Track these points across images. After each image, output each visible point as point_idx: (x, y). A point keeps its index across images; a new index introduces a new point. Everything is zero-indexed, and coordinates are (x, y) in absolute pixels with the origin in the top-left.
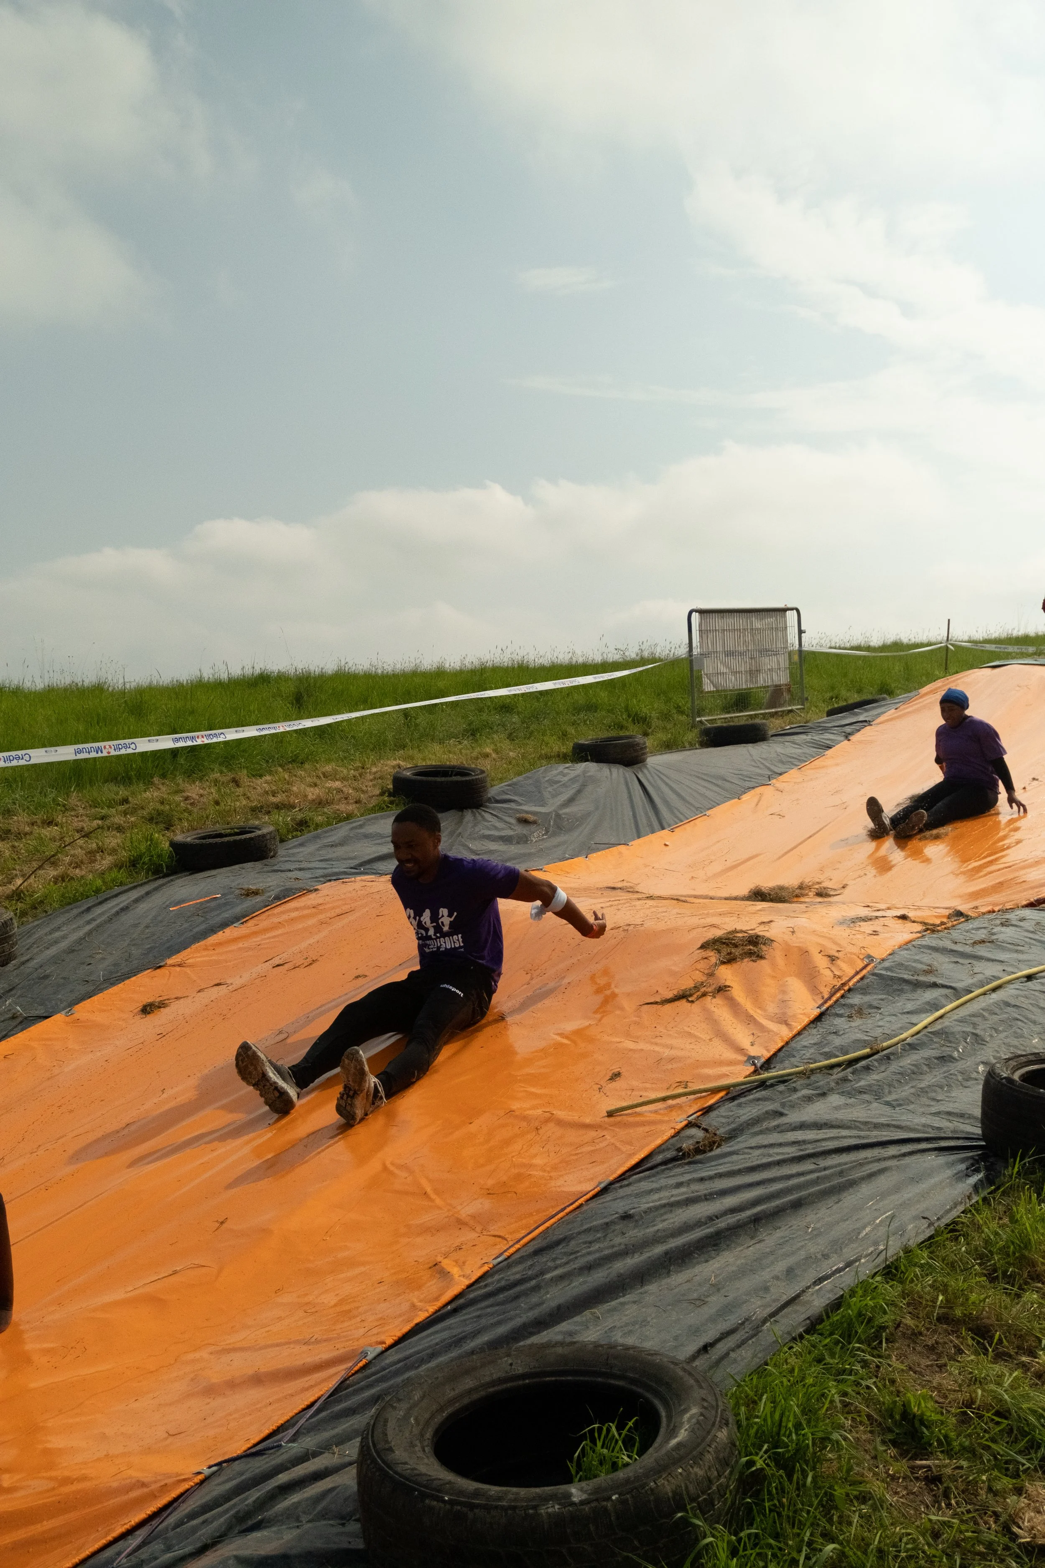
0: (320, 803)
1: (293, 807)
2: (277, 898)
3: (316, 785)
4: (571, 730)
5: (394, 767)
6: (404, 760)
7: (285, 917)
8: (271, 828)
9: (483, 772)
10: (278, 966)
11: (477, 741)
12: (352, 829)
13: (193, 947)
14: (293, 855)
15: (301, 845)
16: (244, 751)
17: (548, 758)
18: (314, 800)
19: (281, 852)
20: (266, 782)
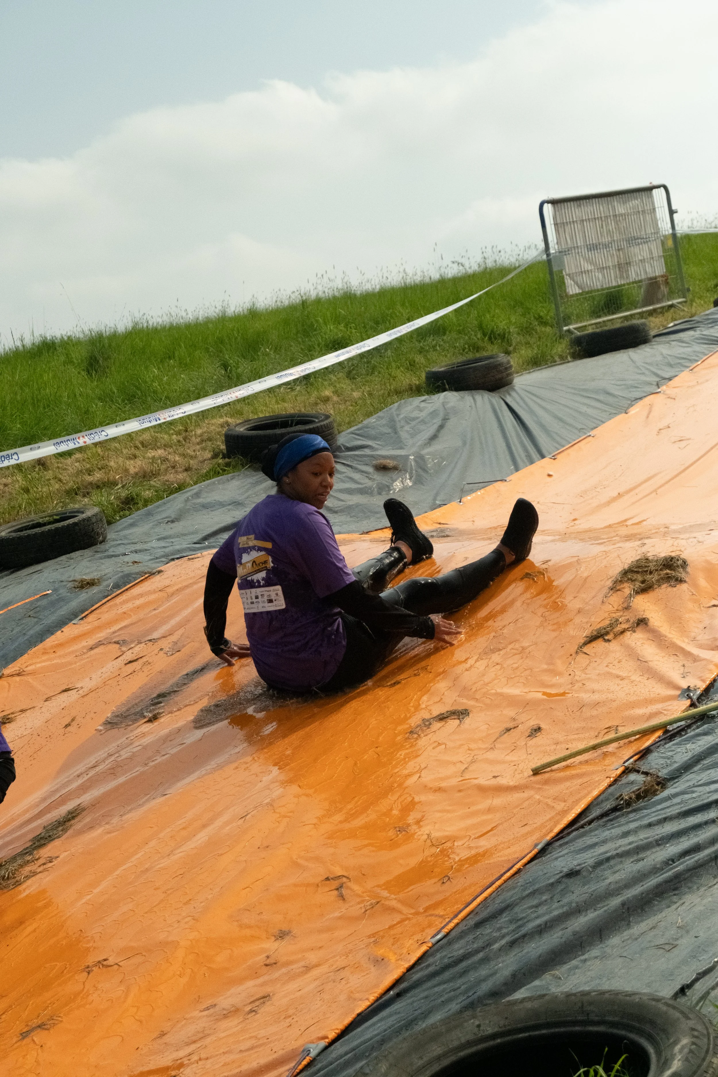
0: (145, 476)
1: (115, 484)
2: (117, 586)
3: (135, 457)
4: (419, 359)
5: (222, 426)
6: (232, 416)
7: (130, 605)
8: (96, 510)
9: (327, 417)
10: (130, 662)
11: (312, 384)
12: (187, 500)
13: (32, 652)
14: (125, 537)
15: (132, 525)
16: (45, 428)
17: (399, 393)
18: (137, 474)
19: (111, 535)
20: (78, 461)
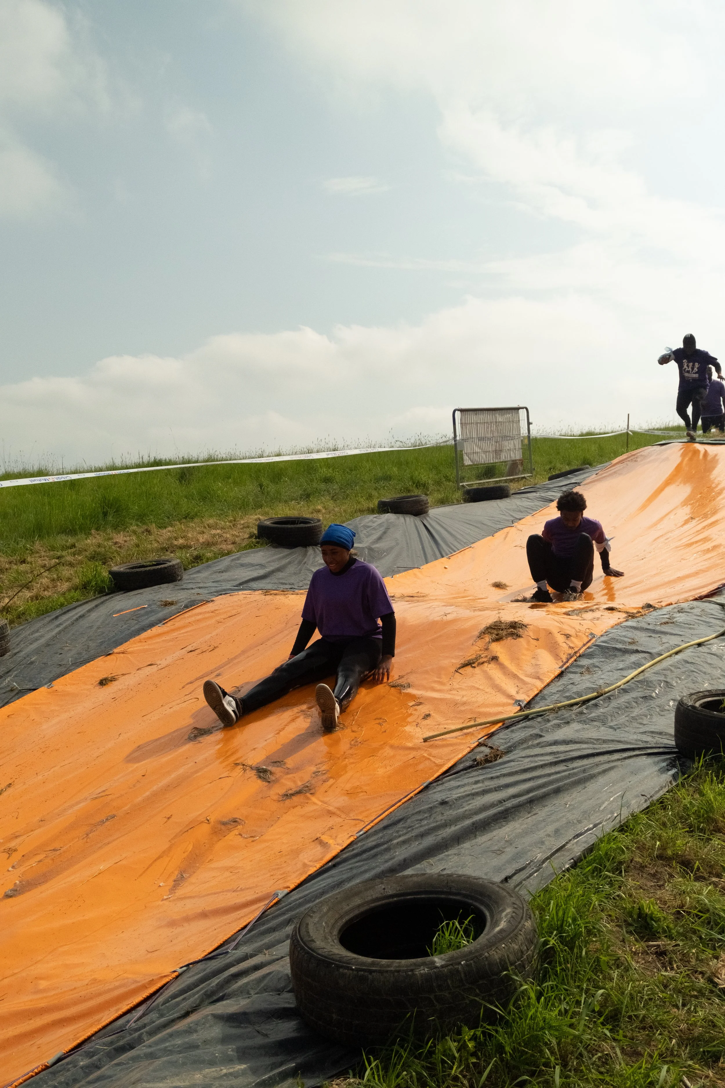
0: (208, 544)
1: (190, 547)
2: (186, 607)
3: (204, 533)
4: (375, 493)
5: (256, 520)
6: (262, 515)
7: (193, 619)
8: (178, 561)
9: (319, 521)
10: (191, 651)
11: (311, 501)
12: (233, 560)
13: (132, 640)
14: (194, 578)
15: (199, 572)
16: (152, 511)
17: (361, 511)
18: (203, 543)
19: (185, 577)
20: (169, 531)
